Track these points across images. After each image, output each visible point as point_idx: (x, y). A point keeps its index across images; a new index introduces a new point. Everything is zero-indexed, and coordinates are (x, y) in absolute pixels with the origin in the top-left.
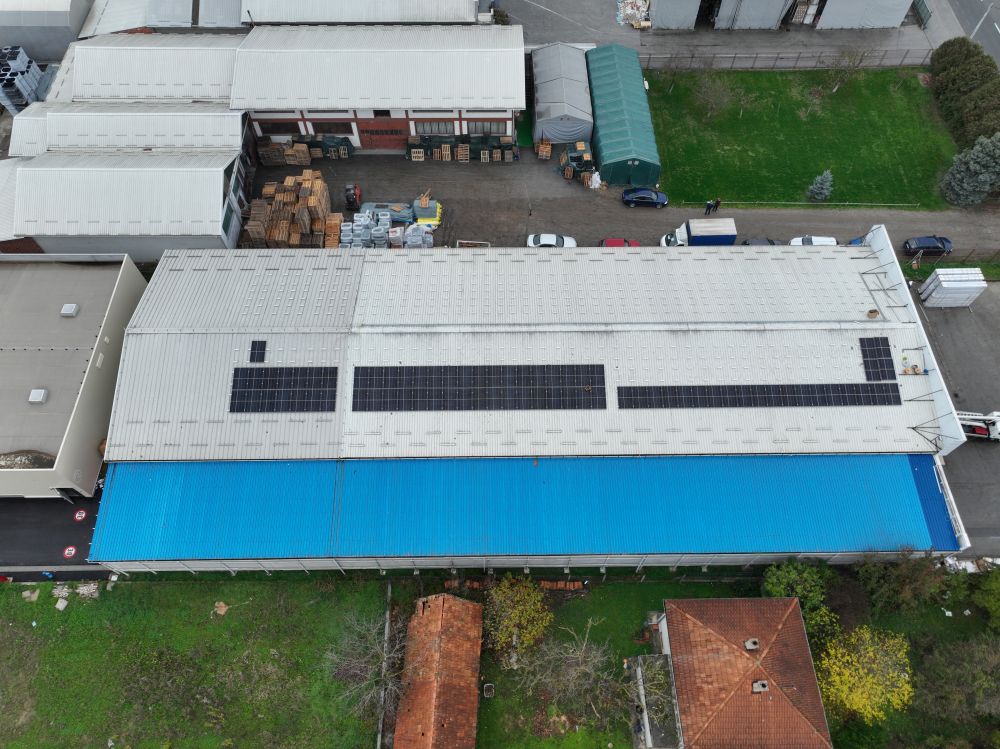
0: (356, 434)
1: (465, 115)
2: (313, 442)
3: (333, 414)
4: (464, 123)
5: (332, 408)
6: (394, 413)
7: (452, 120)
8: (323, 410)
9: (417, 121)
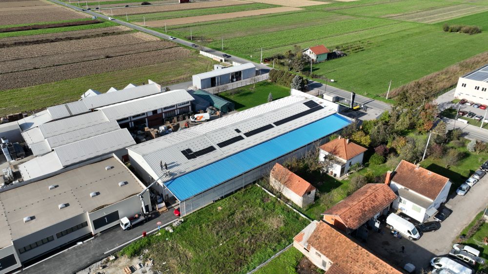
0: (225, 151)
1: (178, 107)
3: (216, 150)
4: (178, 110)
6: (230, 145)
7: (175, 110)
8: (213, 150)
9: (165, 113)
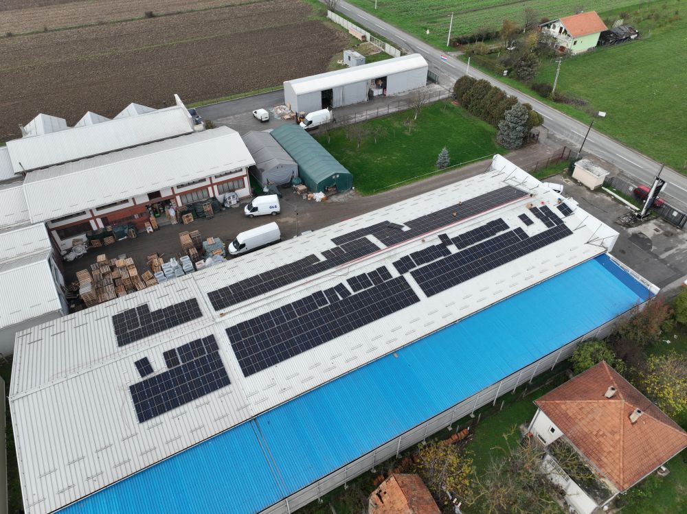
0: (257, 392)
1: (215, 181)
2: (224, 414)
3: (230, 386)
4: (215, 187)
5: (227, 382)
6: (278, 365)
7: (206, 187)
8: (221, 386)
9: (181, 195)
